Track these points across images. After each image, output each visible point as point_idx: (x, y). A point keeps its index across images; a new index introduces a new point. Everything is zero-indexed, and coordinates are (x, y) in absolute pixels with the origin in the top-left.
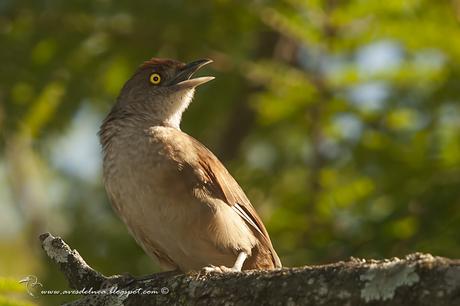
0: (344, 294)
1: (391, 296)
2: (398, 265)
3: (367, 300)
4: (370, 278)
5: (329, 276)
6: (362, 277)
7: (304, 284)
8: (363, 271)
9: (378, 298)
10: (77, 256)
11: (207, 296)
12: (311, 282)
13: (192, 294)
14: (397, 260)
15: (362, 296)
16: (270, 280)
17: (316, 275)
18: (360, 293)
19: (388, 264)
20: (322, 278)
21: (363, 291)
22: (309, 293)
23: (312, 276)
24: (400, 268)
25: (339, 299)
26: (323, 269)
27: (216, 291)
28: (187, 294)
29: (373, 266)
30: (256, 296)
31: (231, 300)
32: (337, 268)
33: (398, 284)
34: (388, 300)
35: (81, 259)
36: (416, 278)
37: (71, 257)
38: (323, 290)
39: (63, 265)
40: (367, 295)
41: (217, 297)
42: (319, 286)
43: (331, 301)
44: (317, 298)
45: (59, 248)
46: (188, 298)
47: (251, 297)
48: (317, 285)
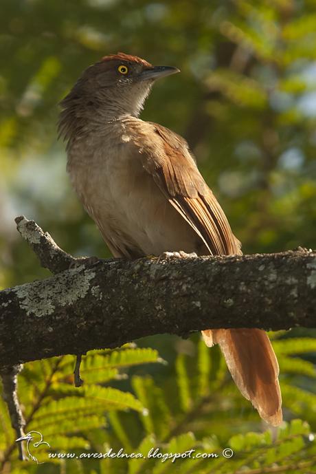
0: (291, 280)
3: (313, 286)
5: (279, 264)
6: (308, 266)
7: (256, 271)
8: (310, 259)
10: (49, 238)
11: (166, 278)
12: (261, 268)
13: (152, 276)
15: (308, 282)
16: (225, 265)
17: (266, 262)
18: (306, 279)
20: (272, 265)
21: (309, 279)
22: (260, 278)
23: (263, 263)
25: (286, 285)
26: (273, 257)
27: (175, 274)
28: (148, 275)
30: (211, 280)
31: (188, 283)
32: (286, 256)
35: (52, 241)
37: (43, 239)
38: (273, 276)
39: (35, 246)
40: (313, 282)
41: (176, 279)
42: (269, 272)
43: (280, 286)
44: (266, 283)
45: (33, 230)
46: (149, 280)
47: (206, 280)
48: (267, 271)
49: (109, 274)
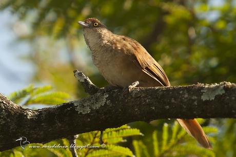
0: (195, 97)
1: (213, 99)
2: (217, 86)
3: (204, 100)
4: (205, 91)
5: (189, 90)
6: (202, 91)
7: (179, 93)
8: (202, 88)
9: (208, 99)
10: (88, 79)
11: (139, 97)
12: (181, 92)
13: (133, 96)
14: (216, 84)
15: (202, 98)
16: (164, 91)
17: (183, 89)
18: (201, 97)
19: (213, 86)
20: (186, 91)
21: (202, 97)
22: (180, 97)
23: (182, 90)
24: (218, 87)
25: (192, 100)
26: (186, 87)
27: (143, 95)
29: (206, 86)
30: (159, 97)
31: (149, 99)
32: (192, 87)
33: (217, 94)
34: (212, 100)
35: (90, 81)
36: (224, 92)
37: (86, 80)
38: (186, 96)
39: (82, 83)
40: (204, 98)
41: (144, 97)
42: (185, 94)
43: (189, 100)
44: (183, 99)
45: (81, 76)
46: (132, 98)
47: (157, 98)
48: (184, 94)
49: (114, 95)
